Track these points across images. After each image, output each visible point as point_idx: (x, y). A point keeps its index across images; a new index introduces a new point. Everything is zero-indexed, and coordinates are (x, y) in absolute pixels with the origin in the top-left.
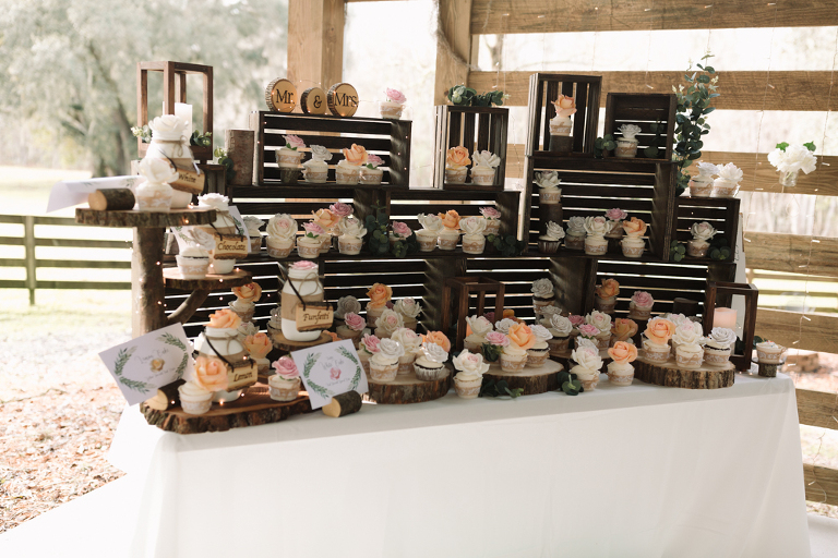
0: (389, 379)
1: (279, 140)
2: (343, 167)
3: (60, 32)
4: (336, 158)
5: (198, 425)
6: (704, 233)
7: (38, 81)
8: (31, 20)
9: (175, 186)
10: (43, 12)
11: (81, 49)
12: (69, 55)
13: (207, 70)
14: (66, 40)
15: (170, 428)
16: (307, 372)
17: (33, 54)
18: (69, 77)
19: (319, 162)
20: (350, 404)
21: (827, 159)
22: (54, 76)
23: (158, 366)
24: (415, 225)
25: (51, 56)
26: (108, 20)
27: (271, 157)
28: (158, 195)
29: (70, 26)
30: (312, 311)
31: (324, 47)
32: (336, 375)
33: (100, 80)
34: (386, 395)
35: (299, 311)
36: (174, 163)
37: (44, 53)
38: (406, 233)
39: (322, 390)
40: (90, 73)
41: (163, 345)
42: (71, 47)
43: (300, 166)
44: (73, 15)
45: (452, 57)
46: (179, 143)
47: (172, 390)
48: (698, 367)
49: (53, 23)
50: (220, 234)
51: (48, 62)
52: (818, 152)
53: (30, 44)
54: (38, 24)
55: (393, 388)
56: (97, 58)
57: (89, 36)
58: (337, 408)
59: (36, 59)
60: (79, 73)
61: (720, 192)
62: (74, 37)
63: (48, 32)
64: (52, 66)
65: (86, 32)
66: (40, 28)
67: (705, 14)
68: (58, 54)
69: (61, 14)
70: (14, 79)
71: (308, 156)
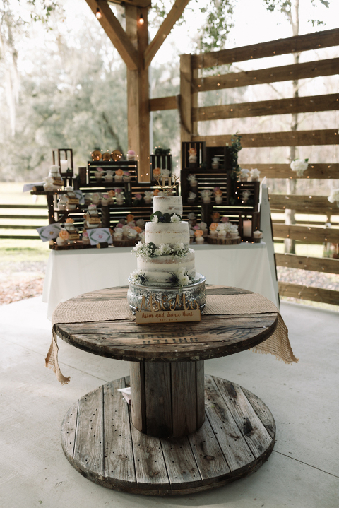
0: (119, 240)
1: (95, 169)
2: (117, 177)
3: (87, 110)
4: (114, 175)
5: (60, 248)
6: (246, 195)
7: (77, 137)
8: (73, 105)
9: (54, 184)
10: (79, 99)
11: (97, 118)
12: (91, 122)
13: (71, 150)
14: (90, 114)
15: (54, 249)
16: (91, 235)
17: (74, 123)
18: (92, 133)
19: (109, 176)
20: (104, 245)
21: (313, 165)
22: (85, 133)
23: (52, 233)
24: (144, 195)
25: (83, 123)
26: (111, 101)
27: (93, 175)
28: (49, 187)
29: (92, 106)
30: (93, 219)
31: (140, 130)
32: (101, 237)
33: (109, 134)
34: (117, 244)
35: (89, 218)
36: (55, 178)
37: (79, 122)
38: (140, 198)
39: (95, 241)
40: (103, 130)
41: (53, 228)
42: (93, 118)
43: (103, 177)
44: (93, 100)
45: (185, 131)
46: (56, 173)
47: (54, 240)
48: (224, 238)
49: (83, 105)
50: (70, 197)
51: (81, 127)
52: (309, 162)
53: (72, 118)
54: (76, 106)
55: (119, 242)
56: (107, 122)
57: (102, 111)
58: (99, 246)
59: (76, 125)
60: (97, 131)
61: (253, 179)
62: (94, 112)
63: (82, 110)
64: (84, 128)
65: (100, 109)
66: (77, 109)
67: (270, 110)
68: (86, 122)
69: (87, 100)
70: (66, 137)
71: (105, 174)
